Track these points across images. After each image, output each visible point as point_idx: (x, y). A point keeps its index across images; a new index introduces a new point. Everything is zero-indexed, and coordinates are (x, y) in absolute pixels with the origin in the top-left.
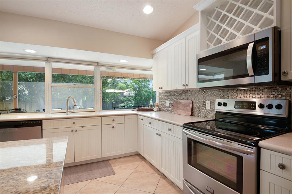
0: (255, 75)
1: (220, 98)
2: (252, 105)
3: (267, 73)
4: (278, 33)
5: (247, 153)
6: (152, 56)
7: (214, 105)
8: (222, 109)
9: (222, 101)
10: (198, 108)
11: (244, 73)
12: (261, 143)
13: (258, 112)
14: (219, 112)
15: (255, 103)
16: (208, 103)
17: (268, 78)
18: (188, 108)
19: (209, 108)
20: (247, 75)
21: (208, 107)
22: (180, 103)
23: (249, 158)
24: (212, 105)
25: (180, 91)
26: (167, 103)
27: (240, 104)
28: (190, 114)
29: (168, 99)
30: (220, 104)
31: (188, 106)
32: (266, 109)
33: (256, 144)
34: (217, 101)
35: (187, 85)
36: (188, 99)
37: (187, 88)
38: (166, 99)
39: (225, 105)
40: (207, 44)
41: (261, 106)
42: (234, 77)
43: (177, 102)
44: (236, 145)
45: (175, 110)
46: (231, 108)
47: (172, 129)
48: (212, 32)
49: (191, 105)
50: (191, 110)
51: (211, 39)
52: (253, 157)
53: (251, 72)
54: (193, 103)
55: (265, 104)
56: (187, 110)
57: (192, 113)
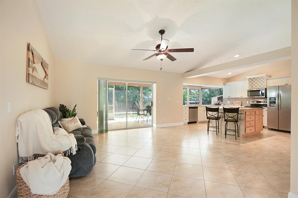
0: (262, 96)
1: (252, 100)
2: (261, 102)
6: (224, 85)
10: (244, 103)
12: (263, 107)
14: (252, 104)
17: (264, 97)
20: (260, 96)
22: (236, 102)
24: (249, 102)
27: (257, 102)
29: (229, 100)
30: (252, 102)
46: (255, 103)
51: (251, 85)
54: (242, 102)
55: (264, 102)
56: (240, 104)
57: (241, 105)
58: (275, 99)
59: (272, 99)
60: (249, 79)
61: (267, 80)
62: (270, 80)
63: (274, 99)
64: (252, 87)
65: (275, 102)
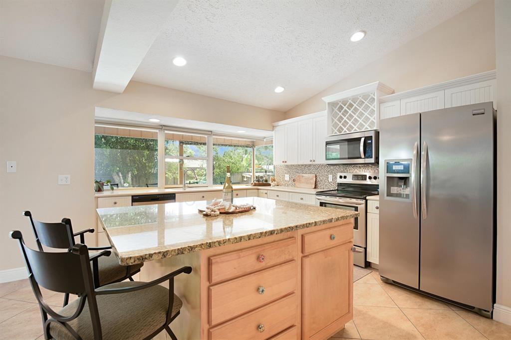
0: (365, 158)
1: (341, 172)
2: (364, 177)
3: (372, 157)
4: (377, 134)
5: (360, 204)
6: (273, 128)
7: (336, 178)
8: (343, 181)
9: (343, 175)
10: (321, 181)
11: (358, 156)
12: (368, 198)
13: (368, 182)
14: (341, 183)
15: (366, 176)
16: (330, 177)
17: (372, 160)
18: (311, 181)
19: (332, 180)
20: (361, 158)
21: (330, 180)
22: (303, 177)
23: (362, 207)
24: (335, 178)
25: (302, 165)
26: (287, 177)
27: (356, 177)
28: (314, 187)
29: (288, 173)
30: (341, 177)
31: (312, 179)
32: (373, 180)
33: (365, 199)
34: (339, 175)
35: (314, 161)
36: (311, 173)
37: (314, 163)
38: (285, 173)
39: (345, 177)
40: (332, 129)
41: (370, 178)
42: (349, 158)
43: (299, 176)
44: (354, 200)
45: (297, 184)
46: (349, 180)
47: (304, 199)
48: (336, 120)
49: (315, 179)
50: (314, 183)
51: (335, 125)
52: (363, 206)
53: (363, 156)
54: (316, 176)
55: (373, 177)
56: (311, 183)
57: (315, 186)
58: (407, 169)
59: (395, 168)
60: (332, 105)
61: (381, 102)
62: (390, 104)
63: (401, 168)
64: (340, 130)
65: (405, 180)
